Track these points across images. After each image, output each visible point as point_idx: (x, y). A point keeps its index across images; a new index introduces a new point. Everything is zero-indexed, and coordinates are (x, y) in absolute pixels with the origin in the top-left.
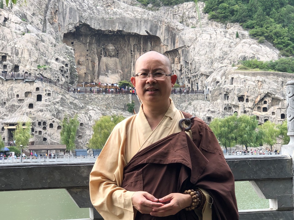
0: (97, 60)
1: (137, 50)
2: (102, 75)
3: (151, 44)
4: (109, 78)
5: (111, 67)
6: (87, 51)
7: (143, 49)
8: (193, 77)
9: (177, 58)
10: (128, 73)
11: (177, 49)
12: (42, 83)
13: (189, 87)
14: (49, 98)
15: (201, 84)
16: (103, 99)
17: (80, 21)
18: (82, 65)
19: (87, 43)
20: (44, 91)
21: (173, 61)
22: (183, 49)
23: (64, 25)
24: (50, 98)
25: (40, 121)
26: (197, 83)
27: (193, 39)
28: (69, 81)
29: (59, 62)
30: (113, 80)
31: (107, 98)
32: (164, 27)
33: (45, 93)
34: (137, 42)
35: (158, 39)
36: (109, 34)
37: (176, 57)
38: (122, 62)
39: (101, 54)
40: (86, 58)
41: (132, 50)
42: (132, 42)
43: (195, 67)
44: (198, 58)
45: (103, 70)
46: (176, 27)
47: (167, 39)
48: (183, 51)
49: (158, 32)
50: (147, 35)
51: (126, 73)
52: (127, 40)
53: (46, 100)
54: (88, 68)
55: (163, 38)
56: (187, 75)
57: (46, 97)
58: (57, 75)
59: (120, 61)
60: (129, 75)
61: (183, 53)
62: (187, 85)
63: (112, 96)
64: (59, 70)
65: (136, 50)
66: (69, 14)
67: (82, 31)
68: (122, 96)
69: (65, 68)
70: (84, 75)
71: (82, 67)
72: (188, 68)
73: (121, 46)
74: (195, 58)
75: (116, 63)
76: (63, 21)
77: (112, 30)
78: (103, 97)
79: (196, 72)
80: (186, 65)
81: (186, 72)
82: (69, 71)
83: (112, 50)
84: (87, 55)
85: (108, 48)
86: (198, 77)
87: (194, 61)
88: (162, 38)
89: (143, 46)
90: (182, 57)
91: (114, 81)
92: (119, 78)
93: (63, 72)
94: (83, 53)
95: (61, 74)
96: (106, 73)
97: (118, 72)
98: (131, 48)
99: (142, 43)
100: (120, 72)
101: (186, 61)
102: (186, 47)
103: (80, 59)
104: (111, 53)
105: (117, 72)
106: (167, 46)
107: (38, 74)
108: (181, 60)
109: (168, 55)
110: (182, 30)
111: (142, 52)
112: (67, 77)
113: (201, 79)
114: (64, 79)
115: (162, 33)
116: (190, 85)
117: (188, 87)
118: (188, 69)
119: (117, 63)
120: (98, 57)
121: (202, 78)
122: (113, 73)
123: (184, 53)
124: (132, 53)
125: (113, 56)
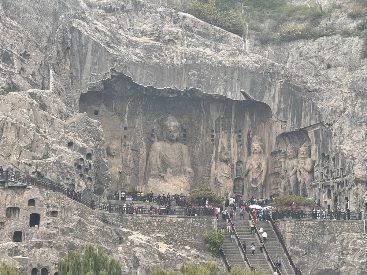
0: (144, 148)
1: (224, 130)
2: (154, 176)
3: (251, 118)
5: (171, 160)
6: (125, 128)
7: (236, 127)
8: (338, 185)
9: (305, 146)
10: (205, 173)
11: (304, 128)
12: (42, 192)
13: (329, 206)
14: (53, 222)
15: (355, 201)
16: (160, 226)
17: (113, 70)
18: (113, 156)
19: (125, 114)
20: (45, 207)
21: (295, 152)
22: (317, 129)
23: (81, 78)
24: (56, 220)
25: (35, 266)
26: (347, 199)
27: (338, 111)
28: (93, 188)
29: (74, 150)
30: (174, 187)
31: (169, 223)
32: (278, 85)
33: (46, 210)
34: (224, 113)
35: (266, 108)
36: (168, 97)
37: (303, 146)
38: (193, 152)
39: (153, 135)
40: (123, 144)
41: (214, 129)
42: (215, 114)
43: (344, 165)
44: (348, 148)
45: (156, 167)
46: (303, 84)
47: (284, 108)
48: (316, 133)
49: (267, 94)
50: (245, 100)
51: (201, 173)
52: (203, 110)
53: (48, 224)
54: (126, 162)
55: (276, 107)
56: (324, 181)
57: (48, 220)
58: (71, 175)
59: (189, 151)
60: (206, 178)
61: (316, 137)
62: (326, 202)
63: (179, 219)
64: (73, 166)
65: (221, 129)
66: (92, 55)
67: (116, 90)
68: (198, 219)
69: (87, 162)
70: (117, 177)
71: (115, 160)
72: (327, 167)
73: (193, 120)
74: (342, 147)
75: (182, 153)
76: (79, 69)
77: (175, 89)
78: (160, 220)
79: (345, 176)
80: (322, 161)
81: (322, 175)
82: (93, 167)
83: (175, 128)
84: (125, 137)
85: (167, 123)
86: (349, 185)
87: (340, 155)
88: (274, 107)
89: (234, 122)
90: (314, 145)
91: (176, 191)
92: (188, 184)
93: (83, 169)
94: (117, 133)
95: (77, 173)
96: (162, 174)
97: (185, 171)
98: (212, 125)
99: (233, 116)
100: (189, 172)
101: (323, 154)
102: (325, 126)
103: (110, 144)
104: (173, 133)
105: (182, 171)
106: (284, 124)
107: (33, 173)
108: (313, 152)
109: (285, 141)
110: (314, 90)
111: (233, 133)
112: (89, 179)
113: (354, 189)
114: (83, 184)
115: (274, 98)
116: (331, 202)
117: (327, 206)
118: (328, 170)
119: (183, 155)
120: (146, 142)
121: (358, 188)
122: (175, 173)
123: (319, 137)
124: (213, 136)
125: (177, 140)
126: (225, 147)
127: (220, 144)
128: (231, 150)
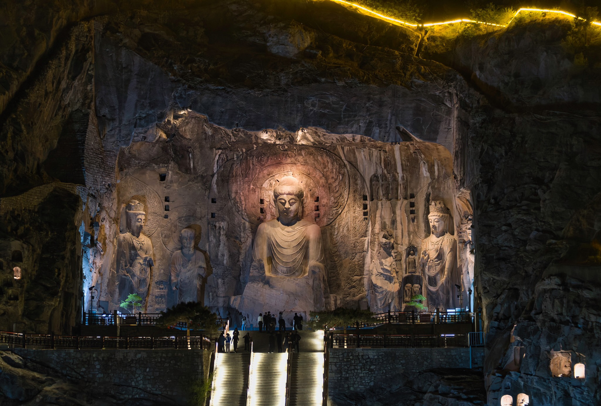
0: (249, 233)
1: (386, 195)
2: (254, 279)
3: (431, 171)
4: (274, 292)
6: (214, 201)
7: (406, 188)
10: (354, 271)
16: (105, 367)
18: (189, 248)
19: (213, 176)
23: (121, 121)
30: (285, 297)
31: (121, 363)
39: (262, 210)
40: (210, 227)
41: (368, 194)
42: (368, 168)
45: (257, 265)
49: (443, 130)
51: (346, 271)
52: (346, 162)
54: (217, 256)
60: (356, 278)
63: (139, 356)
65: (380, 193)
66: (139, 82)
67: (189, 137)
73: (330, 181)
75: (306, 238)
78: (106, 358)
83: (291, 197)
84: (213, 215)
89: (402, 178)
91: (287, 302)
94: (198, 210)
98: (363, 188)
99: (400, 169)
104: (287, 206)
111: (402, 199)
120: (250, 222)
122: (291, 273)
124: (365, 206)
126: (387, 223)
127: (378, 219)
128: (396, 229)
